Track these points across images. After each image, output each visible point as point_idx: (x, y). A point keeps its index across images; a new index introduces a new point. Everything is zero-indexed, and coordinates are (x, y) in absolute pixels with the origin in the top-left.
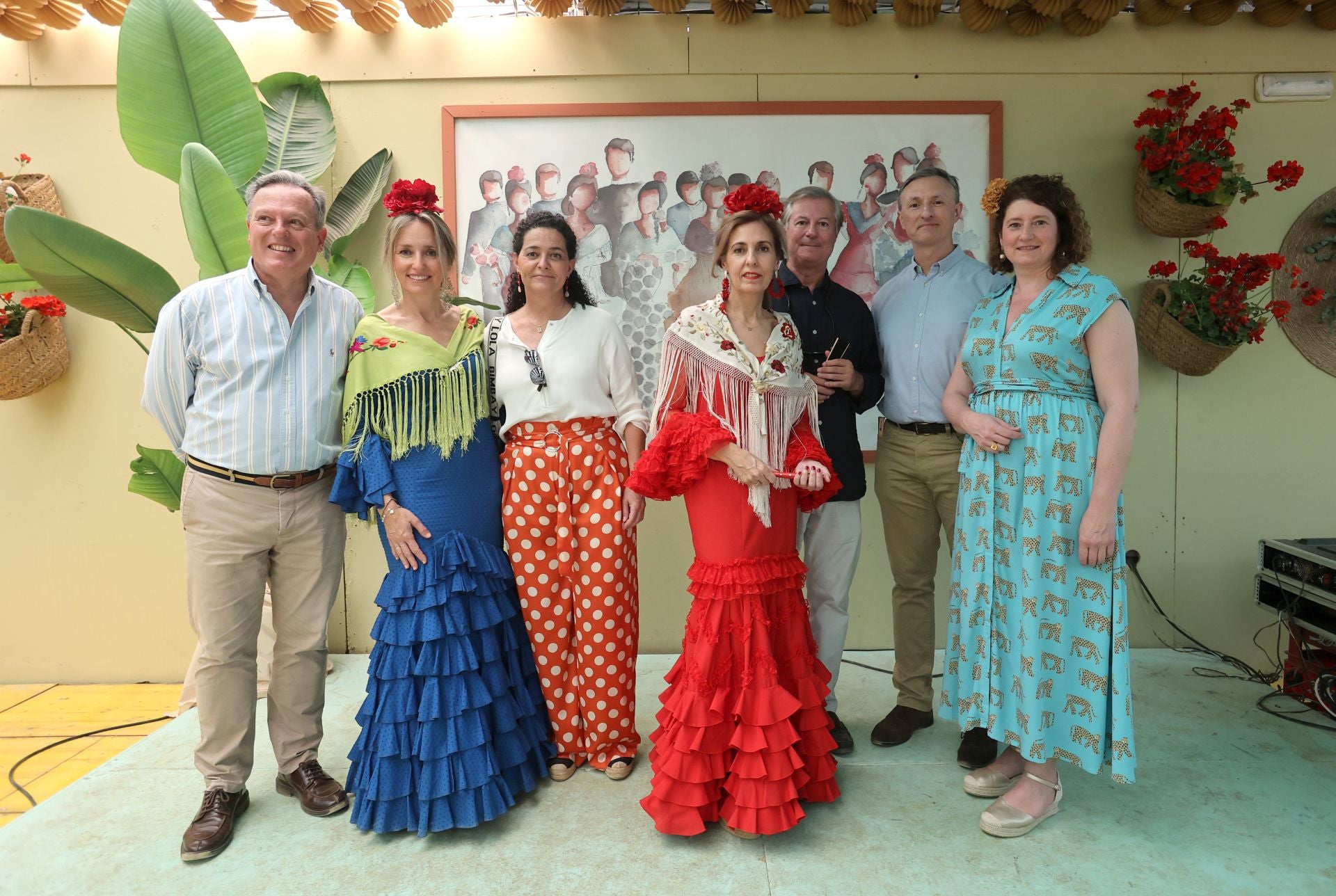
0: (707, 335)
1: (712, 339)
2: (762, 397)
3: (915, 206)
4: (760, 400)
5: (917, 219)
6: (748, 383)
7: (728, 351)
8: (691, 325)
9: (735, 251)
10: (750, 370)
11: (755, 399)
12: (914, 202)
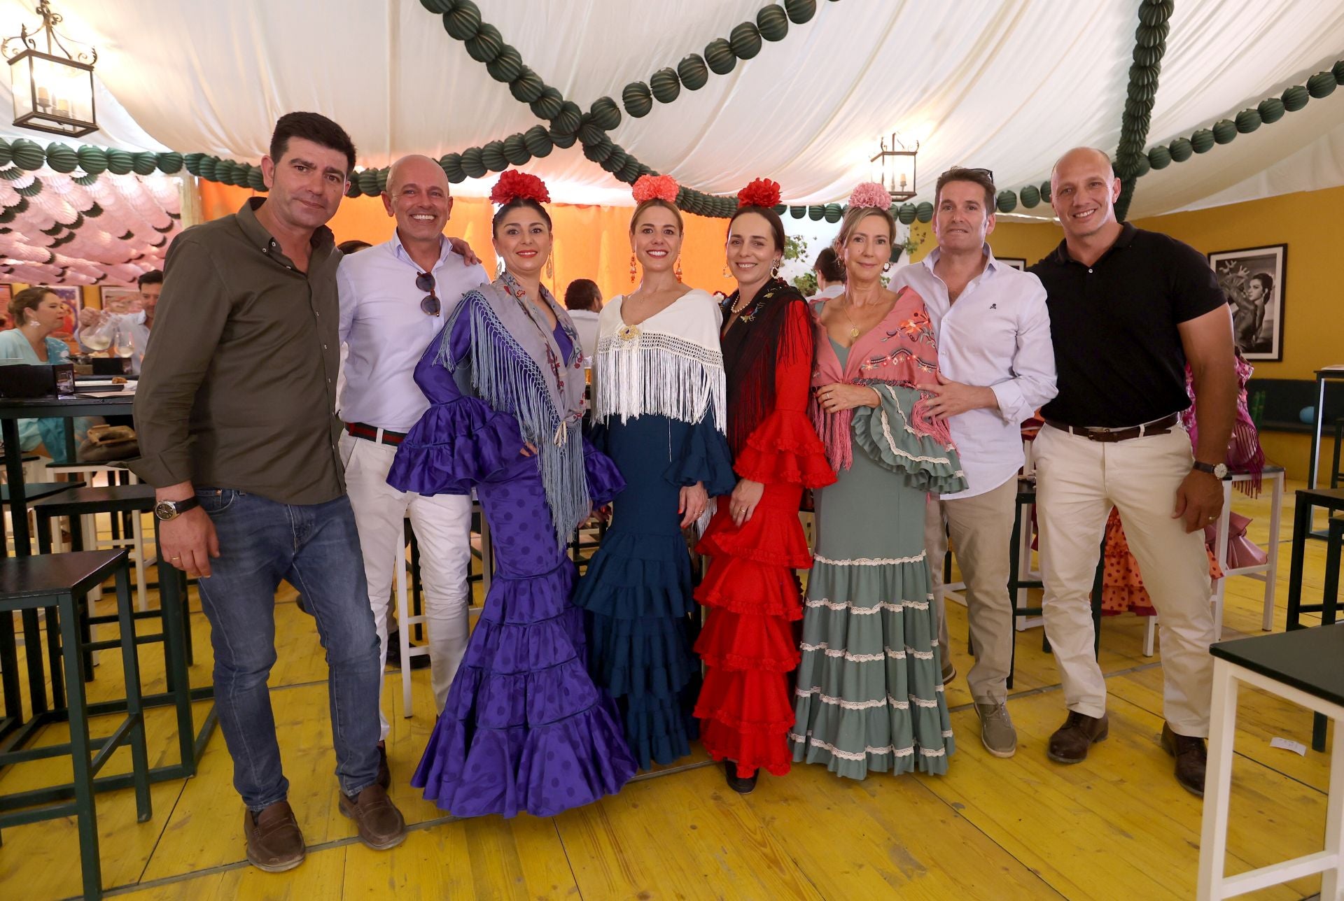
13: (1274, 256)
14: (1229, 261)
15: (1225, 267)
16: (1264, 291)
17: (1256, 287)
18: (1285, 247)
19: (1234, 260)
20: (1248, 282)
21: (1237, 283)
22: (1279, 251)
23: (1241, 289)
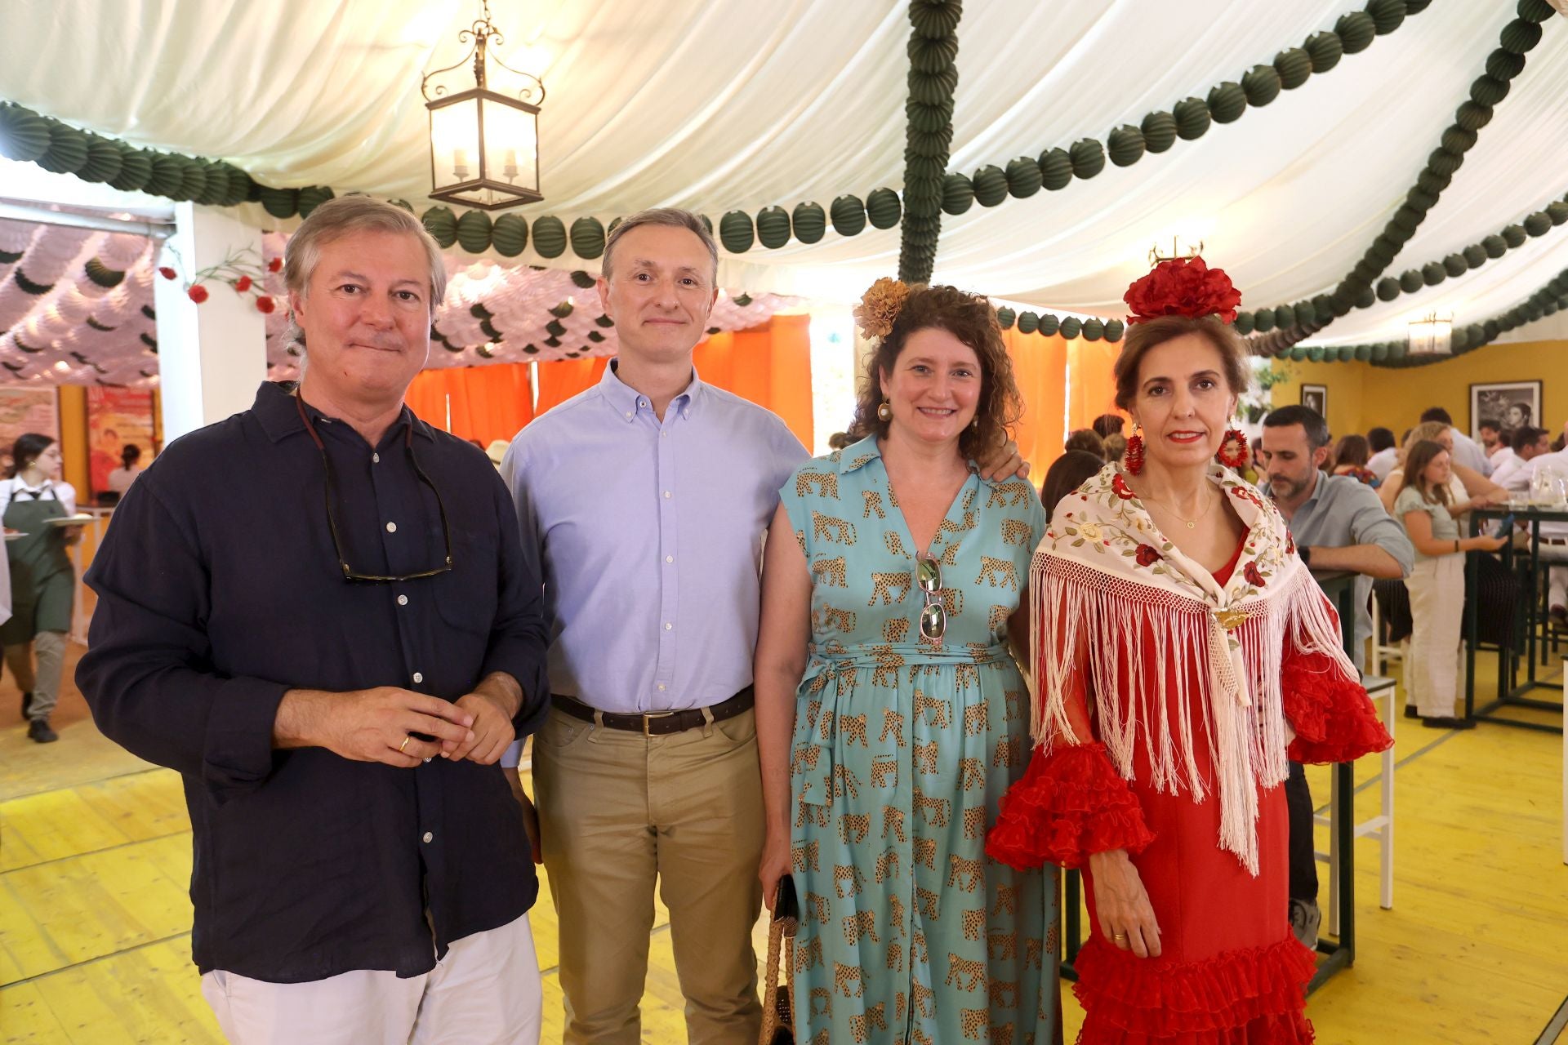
0: (1106, 543)
1: (1116, 550)
2: (1234, 637)
3: (643, 277)
4: (1231, 642)
5: (645, 305)
6: (1203, 613)
7: (1153, 566)
8: (1071, 532)
9: (1150, 392)
10: (1201, 592)
11: (1222, 638)
12: (642, 270)
13: (1531, 391)
14: (1490, 392)
15: (1486, 396)
16: (1523, 417)
17: (1516, 414)
18: (1541, 383)
19: (1494, 391)
20: (1508, 409)
21: (1498, 410)
22: (1536, 386)
23: (1502, 415)
